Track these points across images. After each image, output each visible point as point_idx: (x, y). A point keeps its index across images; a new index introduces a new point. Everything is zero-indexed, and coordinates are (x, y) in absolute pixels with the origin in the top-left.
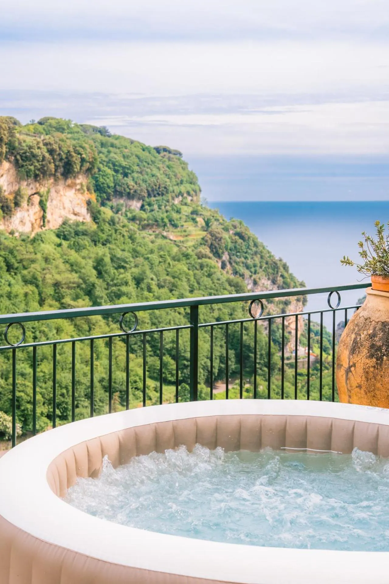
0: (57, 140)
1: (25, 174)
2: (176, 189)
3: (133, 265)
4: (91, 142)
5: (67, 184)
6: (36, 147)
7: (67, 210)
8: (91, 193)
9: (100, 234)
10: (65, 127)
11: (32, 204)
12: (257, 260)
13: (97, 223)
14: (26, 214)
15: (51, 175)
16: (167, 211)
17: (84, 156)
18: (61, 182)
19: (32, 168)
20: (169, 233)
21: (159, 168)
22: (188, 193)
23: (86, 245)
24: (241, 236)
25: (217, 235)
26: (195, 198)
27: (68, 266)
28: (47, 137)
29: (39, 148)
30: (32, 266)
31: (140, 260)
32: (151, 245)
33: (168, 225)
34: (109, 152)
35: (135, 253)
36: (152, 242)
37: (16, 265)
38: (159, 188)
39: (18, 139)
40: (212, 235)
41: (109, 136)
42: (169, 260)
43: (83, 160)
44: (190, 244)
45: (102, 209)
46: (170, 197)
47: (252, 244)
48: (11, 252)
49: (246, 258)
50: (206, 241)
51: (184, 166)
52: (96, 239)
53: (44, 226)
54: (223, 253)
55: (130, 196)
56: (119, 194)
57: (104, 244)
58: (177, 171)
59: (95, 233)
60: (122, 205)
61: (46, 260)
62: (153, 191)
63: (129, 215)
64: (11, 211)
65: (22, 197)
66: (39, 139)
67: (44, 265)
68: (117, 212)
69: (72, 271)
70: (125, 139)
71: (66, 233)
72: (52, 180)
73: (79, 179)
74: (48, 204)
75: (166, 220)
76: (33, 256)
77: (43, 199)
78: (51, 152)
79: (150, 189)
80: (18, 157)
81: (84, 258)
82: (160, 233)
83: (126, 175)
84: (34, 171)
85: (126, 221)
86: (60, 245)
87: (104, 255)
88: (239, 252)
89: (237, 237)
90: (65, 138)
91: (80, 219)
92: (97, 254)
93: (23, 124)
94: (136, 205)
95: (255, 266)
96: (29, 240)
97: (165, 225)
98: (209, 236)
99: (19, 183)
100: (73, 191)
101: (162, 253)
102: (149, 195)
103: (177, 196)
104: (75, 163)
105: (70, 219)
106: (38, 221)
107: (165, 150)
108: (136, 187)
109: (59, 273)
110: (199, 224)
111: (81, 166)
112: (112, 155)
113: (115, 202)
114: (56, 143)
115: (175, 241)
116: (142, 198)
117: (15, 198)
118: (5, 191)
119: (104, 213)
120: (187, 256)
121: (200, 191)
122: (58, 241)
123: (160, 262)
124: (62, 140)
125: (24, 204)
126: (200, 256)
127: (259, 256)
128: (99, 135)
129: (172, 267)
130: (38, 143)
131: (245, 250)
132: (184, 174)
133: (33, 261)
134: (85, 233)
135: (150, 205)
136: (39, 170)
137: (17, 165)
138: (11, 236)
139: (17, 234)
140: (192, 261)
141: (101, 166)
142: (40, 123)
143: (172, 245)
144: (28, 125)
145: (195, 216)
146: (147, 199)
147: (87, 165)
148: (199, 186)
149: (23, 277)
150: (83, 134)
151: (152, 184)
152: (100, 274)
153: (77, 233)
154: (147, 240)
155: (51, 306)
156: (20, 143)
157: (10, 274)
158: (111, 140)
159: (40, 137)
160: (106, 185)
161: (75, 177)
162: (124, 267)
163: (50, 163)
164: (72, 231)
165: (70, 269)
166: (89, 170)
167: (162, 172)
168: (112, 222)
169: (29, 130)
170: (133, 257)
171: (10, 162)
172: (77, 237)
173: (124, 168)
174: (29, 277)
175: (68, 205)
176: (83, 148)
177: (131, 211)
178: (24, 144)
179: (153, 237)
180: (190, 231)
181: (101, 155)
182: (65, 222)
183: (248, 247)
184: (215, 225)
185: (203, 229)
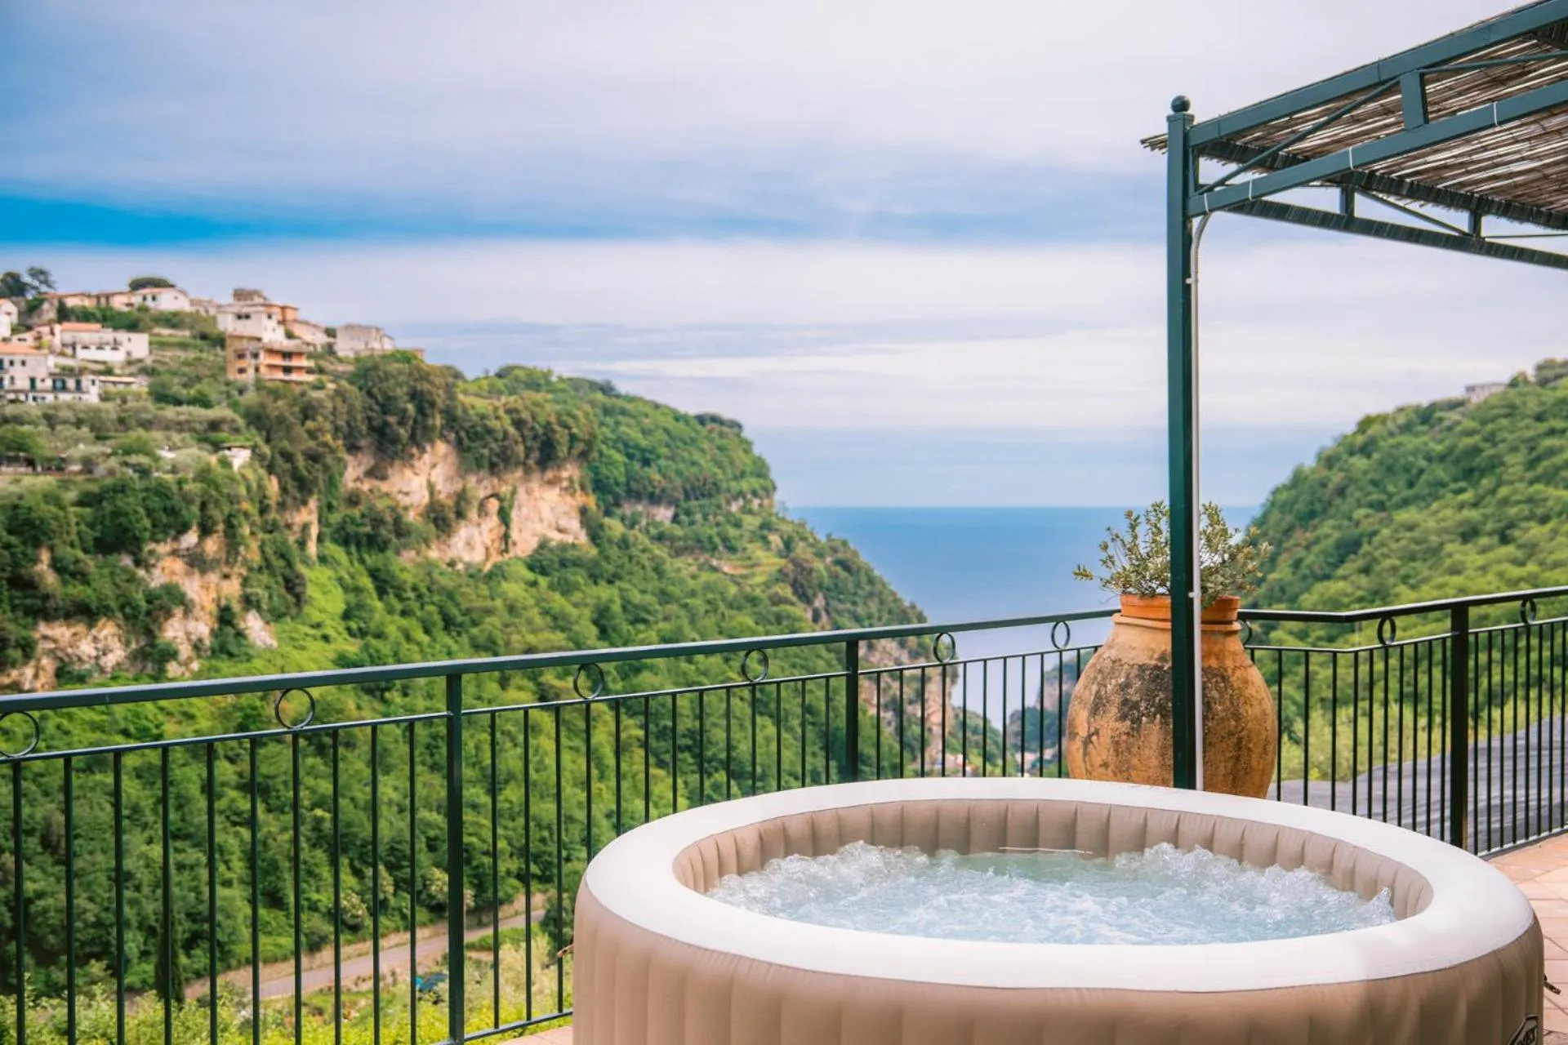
0: (528, 402)
1: (474, 462)
2: (733, 485)
3: (660, 616)
4: (587, 407)
5: (546, 479)
6: (493, 417)
7: (545, 524)
8: (587, 494)
9: (604, 564)
10: (542, 382)
11: (487, 514)
12: (873, 606)
13: (597, 545)
14: (475, 531)
15: (517, 464)
16: (718, 525)
17: (575, 430)
18: (536, 476)
19: (486, 452)
20: (722, 562)
21: (703, 451)
22: (755, 494)
23: (578, 583)
24: (845, 565)
25: (806, 565)
26: (766, 502)
27: (548, 619)
28: (512, 399)
29: (497, 418)
30: (489, 620)
31: (673, 608)
32: (691, 583)
33: (721, 548)
34: (617, 423)
35: (664, 597)
36: (694, 577)
37: (460, 619)
38: (704, 485)
39: (463, 404)
41: (618, 396)
42: (722, 608)
43: (573, 438)
44: (759, 579)
45: (607, 521)
46: (722, 500)
47: (863, 579)
48: (451, 596)
49: (854, 603)
50: (786, 575)
51: (746, 445)
52: (597, 572)
53: (506, 551)
54: (815, 595)
55: (655, 499)
56: (635, 495)
57: (610, 582)
58: (734, 456)
59: (596, 563)
60: (640, 514)
61: (512, 609)
62: (693, 489)
63: (653, 531)
64: (449, 526)
65: (468, 502)
66: (497, 403)
67: (507, 617)
68: (632, 527)
69: (556, 627)
70: (645, 402)
71: (544, 563)
72: (519, 473)
73: (566, 470)
74: (514, 514)
75: (717, 540)
76: (488, 603)
77: (506, 504)
78: (518, 424)
79: (688, 486)
80: (463, 434)
81: (575, 605)
82: (707, 562)
83: (646, 462)
84: (490, 457)
85: (647, 542)
86: (534, 584)
87: (611, 601)
88: (842, 593)
89: (838, 568)
90: (542, 400)
91: (570, 539)
92: (599, 598)
93: (470, 376)
94: (664, 514)
95: (870, 617)
96: (482, 575)
97: (714, 548)
98: (791, 566)
99: (463, 477)
100: (557, 490)
101: (710, 596)
102: (687, 498)
103: (735, 498)
104: (559, 443)
105: (551, 540)
106: (496, 544)
107: (714, 419)
108: (664, 483)
109: (534, 632)
110: (773, 546)
111: (571, 448)
112: (623, 429)
113: (627, 509)
114: (526, 408)
115: (732, 576)
116: (673, 502)
117: (457, 504)
118: (440, 492)
119: (610, 528)
120: (753, 601)
121: (774, 488)
122: (530, 576)
123: (707, 612)
124: (537, 404)
125: (473, 514)
126: (777, 600)
127: (876, 600)
128: (599, 396)
129: (727, 618)
130: (496, 409)
131: (852, 591)
132: (747, 461)
133: (489, 612)
134: (577, 563)
135: (688, 513)
136: (497, 455)
137: (460, 447)
138: (450, 569)
139: (460, 566)
140: (760, 609)
141: (604, 447)
142: (499, 375)
143: (728, 582)
144: (477, 380)
145: (765, 532)
146: (683, 504)
147: (580, 446)
148: (772, 482)
149: (472, 639)
150: (572, 393)
151: (693, 479)
152: (604, 633)
153: (563, 564)
154: (684, 573)
155: (520, 688)
156: (465, 410)
157: (449, 634)
158: (620, 403)
159: (499, 399)
160: (612, 481)
161: (559, 468)
162: (644, 621)
163: (516, 443)
164: (556, 559)
165: (552, 624)
166: (584, 455)
167: (708, 457)
168: (624, 544)
169: (480, 388)
170: (660, 604)
171: (448, 442)
172: (563, 570)
173: (643, 450)
174: (481, 640)
175: (547, 514)
176: (574, 417)
177: (656, 525)
178: (471, 412)
179: (694, 569)
180: (758, 558)
181: (604, 429)
182: (543, 545)
183: (858, 585)
184: (801, 550)
185: (780, 555)
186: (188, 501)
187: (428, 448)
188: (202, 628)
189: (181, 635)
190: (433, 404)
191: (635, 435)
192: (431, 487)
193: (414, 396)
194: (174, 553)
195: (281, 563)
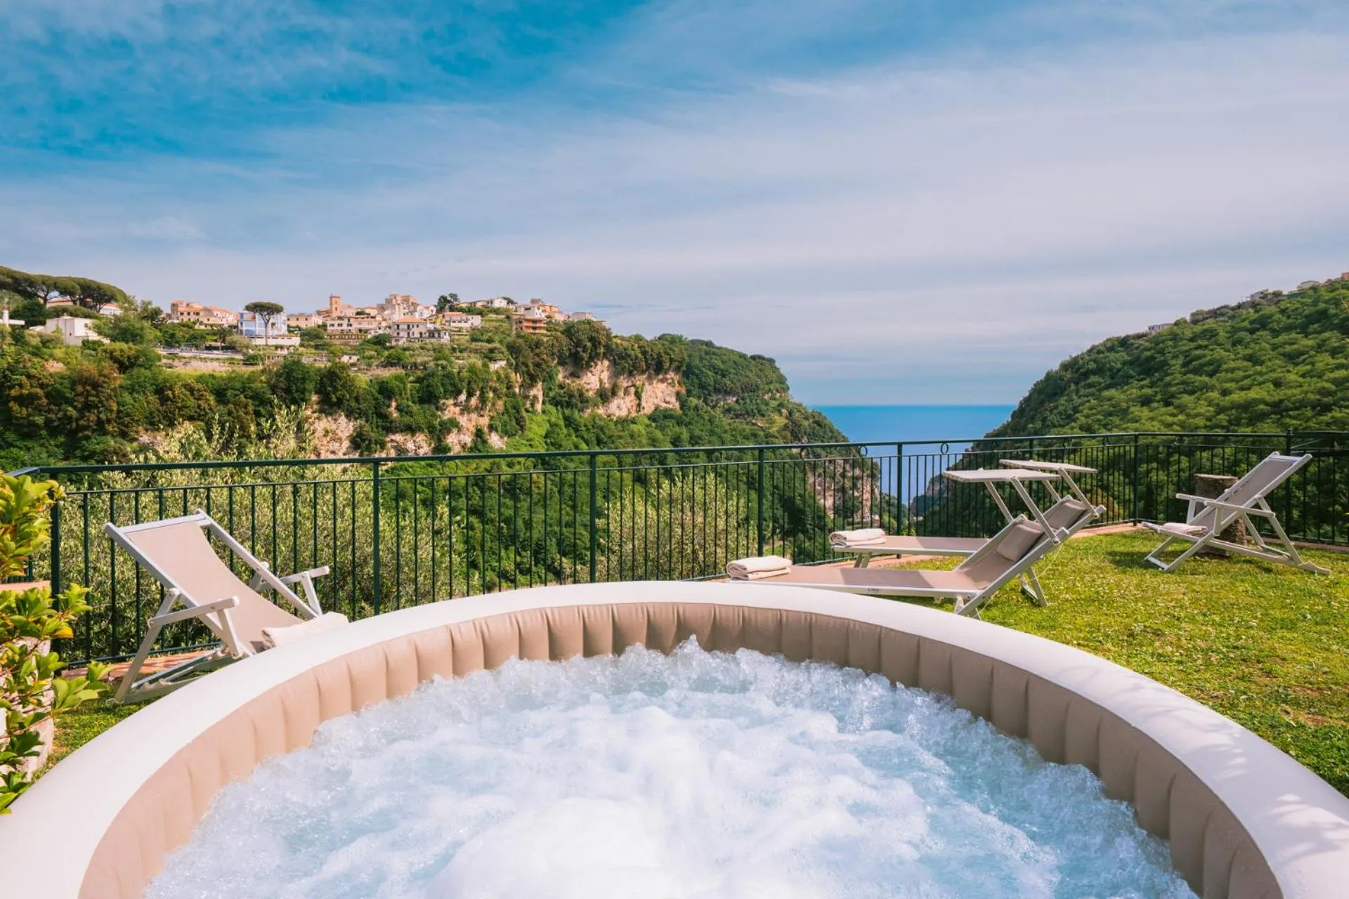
1: (621, 370)
2: (767, 388)
5: (659, 379)
6: (630, 349)
7: (660, 401)
8: (680, 386)
9: (684, 418)
11: (628, 394)
12: (832, 442)
13: (684, 410)
14: (622, 402)
15: (643, 371)
16: (757, 404)
17: (673, 356)
18: (654, 378)
19: (627, 365)
20: (757, 421)
21: (752, 372)
22: (777, 391)
23: (669, 426)
24: (818, 423)
25: (798, 423)
26: (783, 395)
29: (633, 350)
30: (620, 441)
33: (757, 415)
38: (752, 386)
39: (615, 343)
40: (793, 423)
43: (672, 360)
44: (775, 429)
45: (690, 398)
46: (760, 392)
47: (828, 430)
48: (604, 430)
50: (789, 427)
51: (776, 370)
52: (680, 421)
53: (638, 411)
55: (727, 393)
56: (718, 391)
58: (769, 374)
59: (680, 417)
62: (748, 389)
64: (608, 399)
65: (619, 389)
71: (657, 417)
72: (645, 376)
73: (671, 377)
74: (644, 395)
75: (756, 411)
76: (621, 434)
77: (639, 390)
78: (644, 353)
79: (745, 388)
80: (615, 357)
82: (750, 421)
83: (724, 376)
84: (628, 368)
86: (649, 426)
88: (817, 438)
89: (815, 425)
91: (671, 406)
94: (731, 400)
96: (627, 423)
97: (754, 415)
98: (790, 422)
99: (615, 376)
100: (664, 384)
102: (743, 392)
103: (767, 393)
104: (665, 362)
105: (661, 407)
106: (634, 407)
107: (760, 357)
108: (732, 385)
110: (783, 414)
111: (671, 364)
113: (715, 397)
115: (761, 427)
116: (736, 394)
117: (613, 390)
118: (604, 383)
119: (691, 402)
121: (788, 389)
122: (648, 422)
125: (621, 393)
128: (704, 347)
130: (633, 346)
131: (822, 435)
132: (775, 376)
133: (620, 437)
134: (672, 417)
135: (743, 399)
136: (633, 367)
137: (614, 363)
138: (609, 420)
139: (613, 417)
143: (760, 430)
145: (780, 408)
146: (741, 395)
147: (676, 364)
148: (787, 386)
151: (746, 384)
153: (666, 417)
156: (617, 346)
158: (713, 350)
161: (666, 374)
163: (642, 362)
164: (663, 415)
166: (678, 368)
167: (755, 375)
169: (623, 339)
171: (608, 360)
172: (665, 421)
173: (723, 371)
175: (660, 395)
177: (727, 405)
178: (620, 348)
180: (775, 420)
182: (657, 408)
183: (825, 432)
184: (796, 415)
185: (787, 418)
186: (461, 380)
187: (599, 363)
188: (468, 439)
189: (456, 441)
190: (600, 343)
191: (718, 363)
192: (601, 381)
193: (591, 339)
194: (455, 405)
195: (514, 411)
